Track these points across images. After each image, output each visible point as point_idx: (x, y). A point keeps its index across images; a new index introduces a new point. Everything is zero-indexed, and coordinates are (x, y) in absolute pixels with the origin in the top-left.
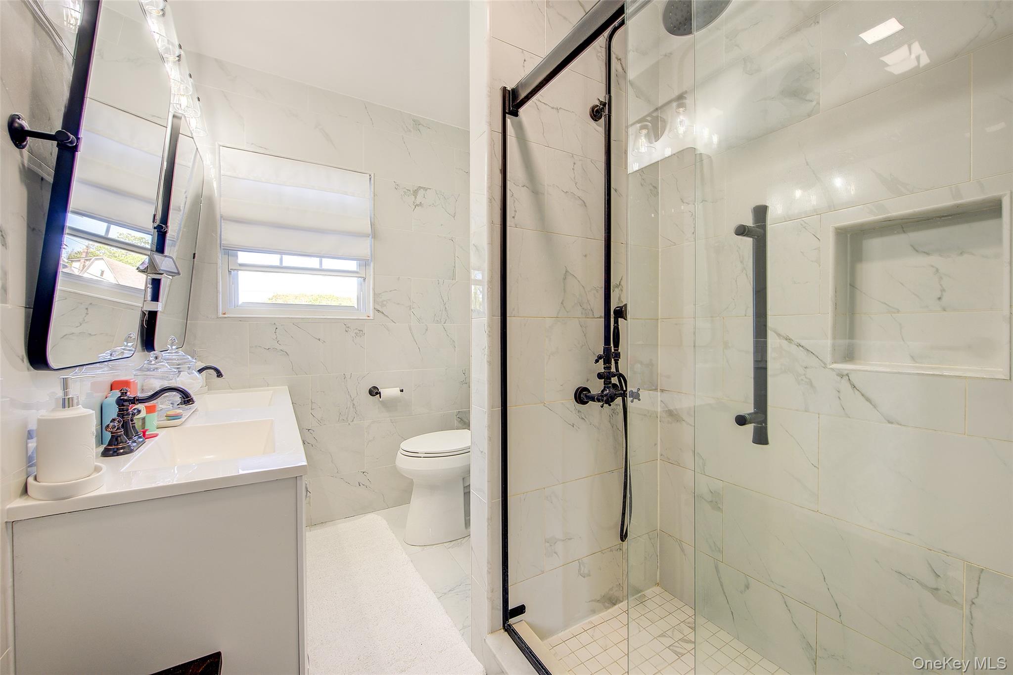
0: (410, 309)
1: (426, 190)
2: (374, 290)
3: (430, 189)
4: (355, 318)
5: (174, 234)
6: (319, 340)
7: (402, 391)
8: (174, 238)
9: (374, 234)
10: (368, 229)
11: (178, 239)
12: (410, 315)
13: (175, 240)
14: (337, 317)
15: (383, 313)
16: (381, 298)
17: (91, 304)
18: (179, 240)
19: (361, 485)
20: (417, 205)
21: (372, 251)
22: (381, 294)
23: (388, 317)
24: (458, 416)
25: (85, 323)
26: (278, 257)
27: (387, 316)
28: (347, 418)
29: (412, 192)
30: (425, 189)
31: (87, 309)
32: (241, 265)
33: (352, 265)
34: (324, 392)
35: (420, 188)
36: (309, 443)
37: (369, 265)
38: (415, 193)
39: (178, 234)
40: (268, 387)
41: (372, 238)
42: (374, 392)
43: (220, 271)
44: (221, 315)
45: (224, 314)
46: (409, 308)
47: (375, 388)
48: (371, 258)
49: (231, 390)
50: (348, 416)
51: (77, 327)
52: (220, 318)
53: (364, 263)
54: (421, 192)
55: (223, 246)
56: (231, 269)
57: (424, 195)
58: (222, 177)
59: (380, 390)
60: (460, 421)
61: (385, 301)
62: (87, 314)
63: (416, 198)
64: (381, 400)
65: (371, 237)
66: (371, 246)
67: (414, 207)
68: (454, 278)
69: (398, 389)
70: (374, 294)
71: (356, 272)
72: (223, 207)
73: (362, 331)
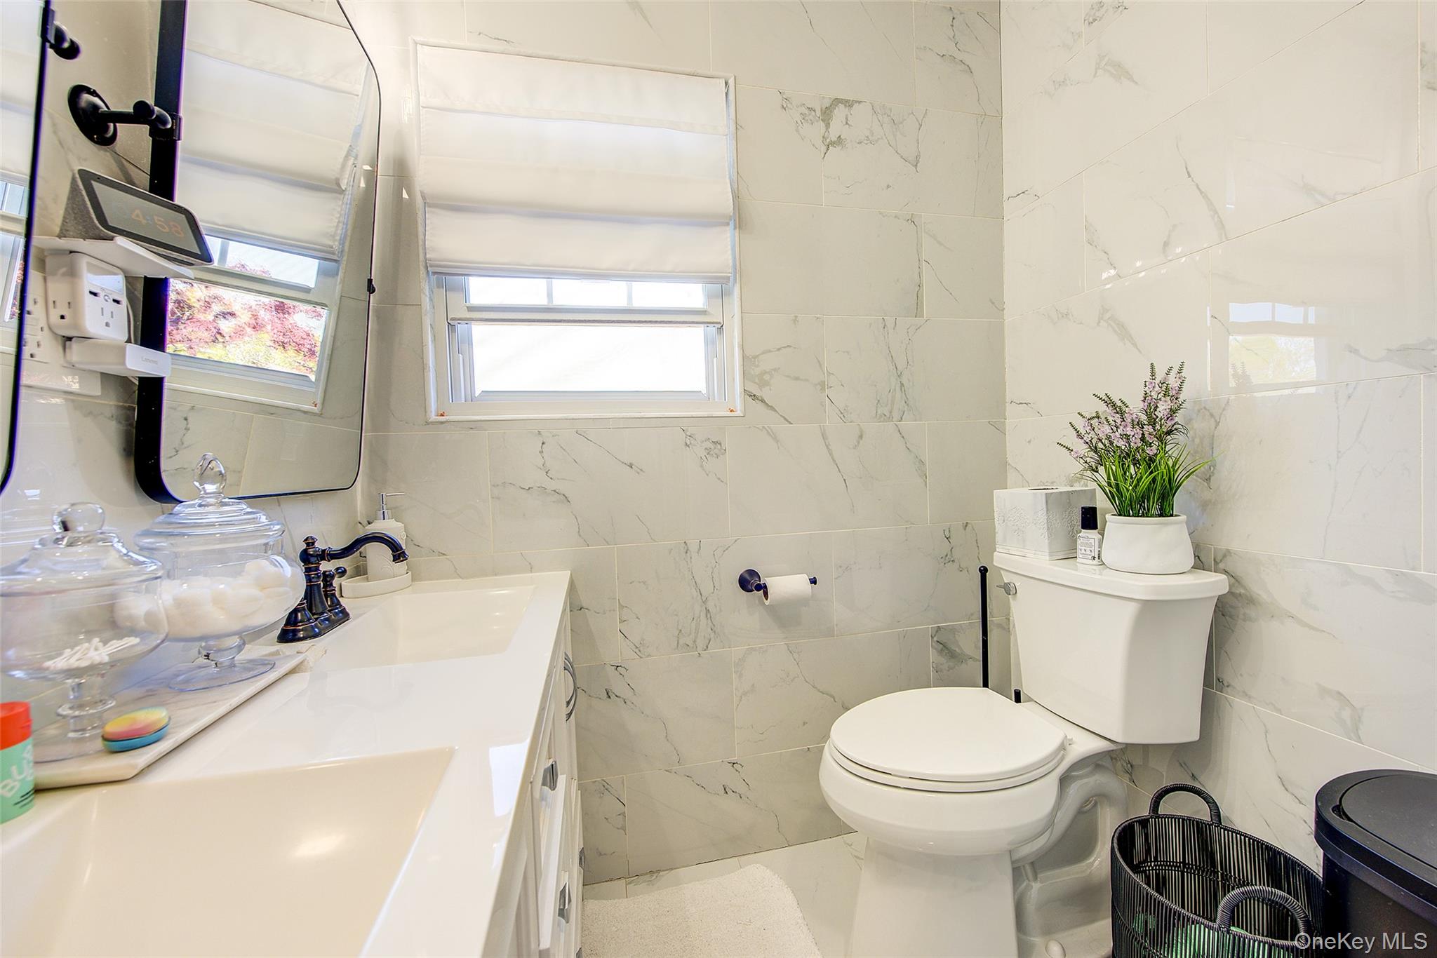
0: (823, 389)
1: (851, 106)
2: (742, 348)
3: (860, 102)
4: (705, 414)
5: (331, 243)
6: (631, 467)
7: (813, 581)
8: (334, 254)
9: (739, 219)
10: (727, 205)
11: (342, 256)
12: (823, 405)
13: (335, 258)
14: (667, 414)
15: (763, 401)
16: (758, 366)
17: (193, 408)
18: (345, 258)
19: (730, 792)
20: (832, 144)
21: (734, 258)
22: (758, 356)
23: (775, 411)
24: (935, 639)
25: (186, 448)
26: (541, 284)
27: (772, 408)
28: (695, 642)
29: (818, 113)
30: (849, 104)
31: (186, 419)
32: (471, 309)
33: (692, 296)
34: (644, 583)
35: (837, 101)
36: (620, 697)
37: (730, 293)
38: (826, 115)
39: (342, 243)
40: (531, 572)
41: (735, 228)
42: (750, 582)
43: (427, 322)
44: (433, 417)
45: (442, 415)
46: (819, 387)
47: (752, 573)
48: (735, 273)
49: (461, 580)
50: (696, 637)
51: (171, 457)
52: (433, 423)
53: (720, 285)
54: (840, 113)
55: (431, 266)
56: (452, 319)
57: (847, 119)
58: (423, 111)
59: (765, 580)
60: (942, 650)
61: (766, 372)
62: (187, 429)
63: (828, 126)
64: (767, 602)
65: (732, 223)
66: (733, 249)
67: (825, 148)
68: (918, 313)
69: (804, 579)
70: (744, 357)
71: (703, 312)
72: (426, 177)
73: (720, 444)
